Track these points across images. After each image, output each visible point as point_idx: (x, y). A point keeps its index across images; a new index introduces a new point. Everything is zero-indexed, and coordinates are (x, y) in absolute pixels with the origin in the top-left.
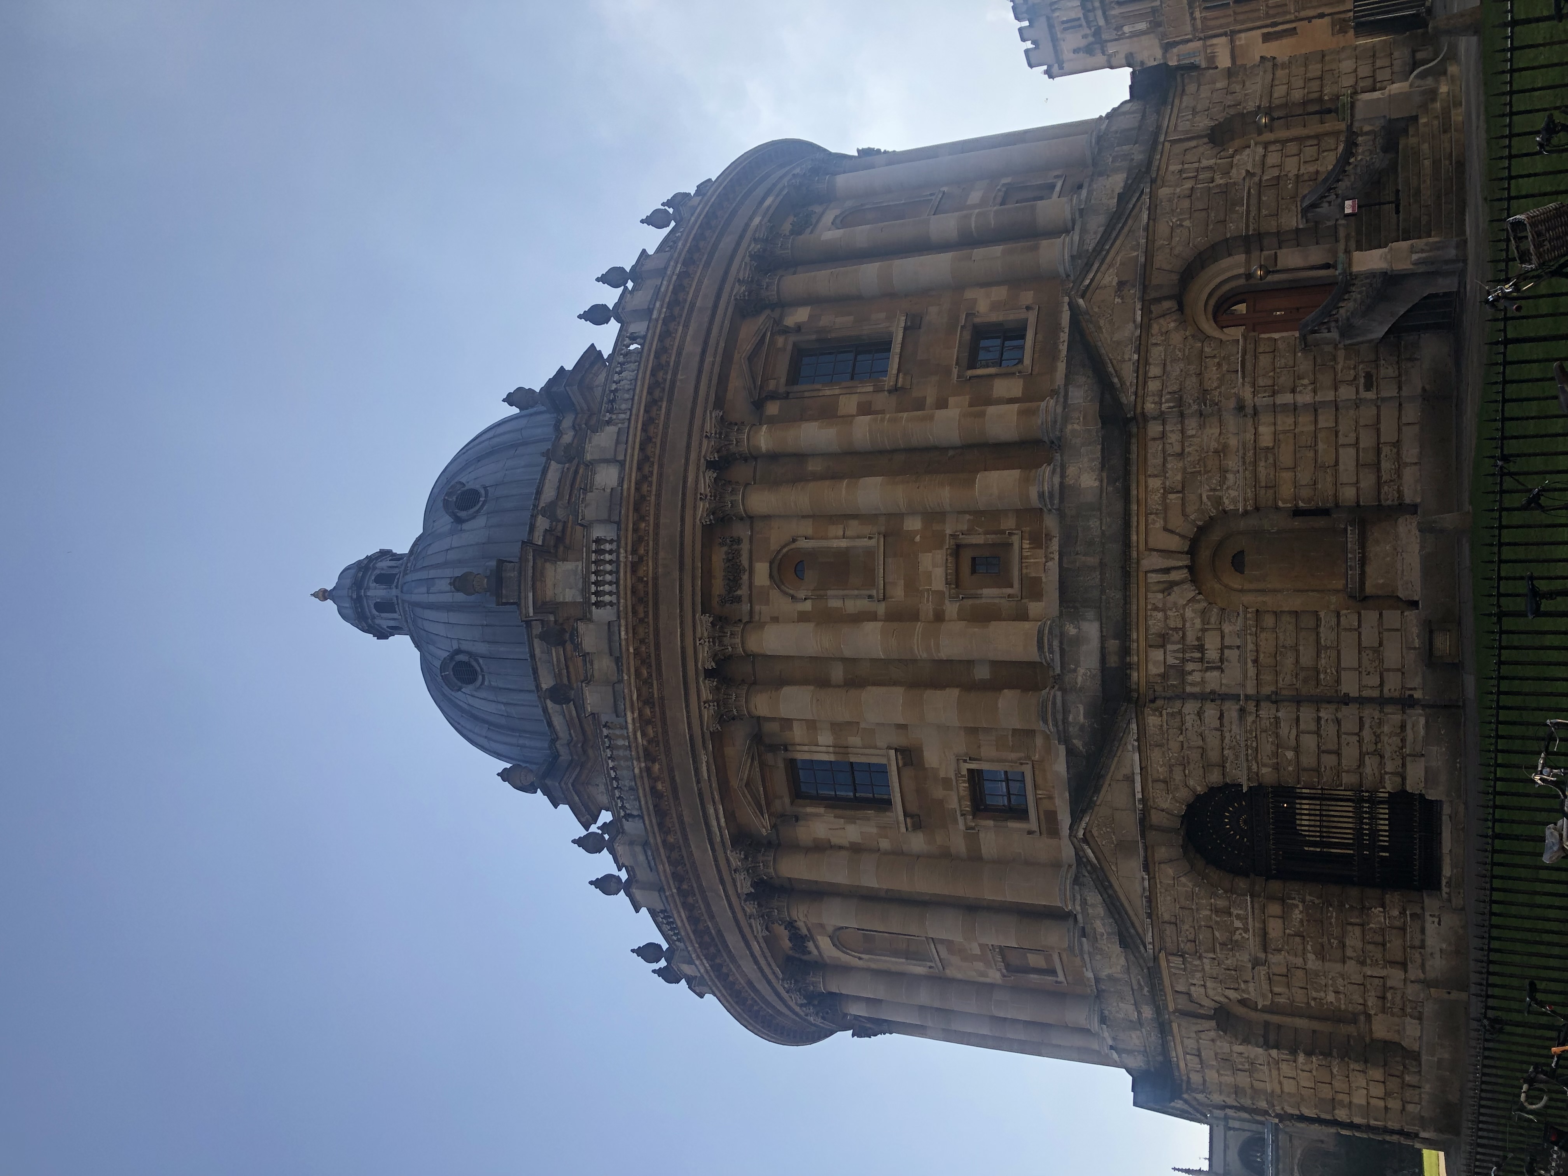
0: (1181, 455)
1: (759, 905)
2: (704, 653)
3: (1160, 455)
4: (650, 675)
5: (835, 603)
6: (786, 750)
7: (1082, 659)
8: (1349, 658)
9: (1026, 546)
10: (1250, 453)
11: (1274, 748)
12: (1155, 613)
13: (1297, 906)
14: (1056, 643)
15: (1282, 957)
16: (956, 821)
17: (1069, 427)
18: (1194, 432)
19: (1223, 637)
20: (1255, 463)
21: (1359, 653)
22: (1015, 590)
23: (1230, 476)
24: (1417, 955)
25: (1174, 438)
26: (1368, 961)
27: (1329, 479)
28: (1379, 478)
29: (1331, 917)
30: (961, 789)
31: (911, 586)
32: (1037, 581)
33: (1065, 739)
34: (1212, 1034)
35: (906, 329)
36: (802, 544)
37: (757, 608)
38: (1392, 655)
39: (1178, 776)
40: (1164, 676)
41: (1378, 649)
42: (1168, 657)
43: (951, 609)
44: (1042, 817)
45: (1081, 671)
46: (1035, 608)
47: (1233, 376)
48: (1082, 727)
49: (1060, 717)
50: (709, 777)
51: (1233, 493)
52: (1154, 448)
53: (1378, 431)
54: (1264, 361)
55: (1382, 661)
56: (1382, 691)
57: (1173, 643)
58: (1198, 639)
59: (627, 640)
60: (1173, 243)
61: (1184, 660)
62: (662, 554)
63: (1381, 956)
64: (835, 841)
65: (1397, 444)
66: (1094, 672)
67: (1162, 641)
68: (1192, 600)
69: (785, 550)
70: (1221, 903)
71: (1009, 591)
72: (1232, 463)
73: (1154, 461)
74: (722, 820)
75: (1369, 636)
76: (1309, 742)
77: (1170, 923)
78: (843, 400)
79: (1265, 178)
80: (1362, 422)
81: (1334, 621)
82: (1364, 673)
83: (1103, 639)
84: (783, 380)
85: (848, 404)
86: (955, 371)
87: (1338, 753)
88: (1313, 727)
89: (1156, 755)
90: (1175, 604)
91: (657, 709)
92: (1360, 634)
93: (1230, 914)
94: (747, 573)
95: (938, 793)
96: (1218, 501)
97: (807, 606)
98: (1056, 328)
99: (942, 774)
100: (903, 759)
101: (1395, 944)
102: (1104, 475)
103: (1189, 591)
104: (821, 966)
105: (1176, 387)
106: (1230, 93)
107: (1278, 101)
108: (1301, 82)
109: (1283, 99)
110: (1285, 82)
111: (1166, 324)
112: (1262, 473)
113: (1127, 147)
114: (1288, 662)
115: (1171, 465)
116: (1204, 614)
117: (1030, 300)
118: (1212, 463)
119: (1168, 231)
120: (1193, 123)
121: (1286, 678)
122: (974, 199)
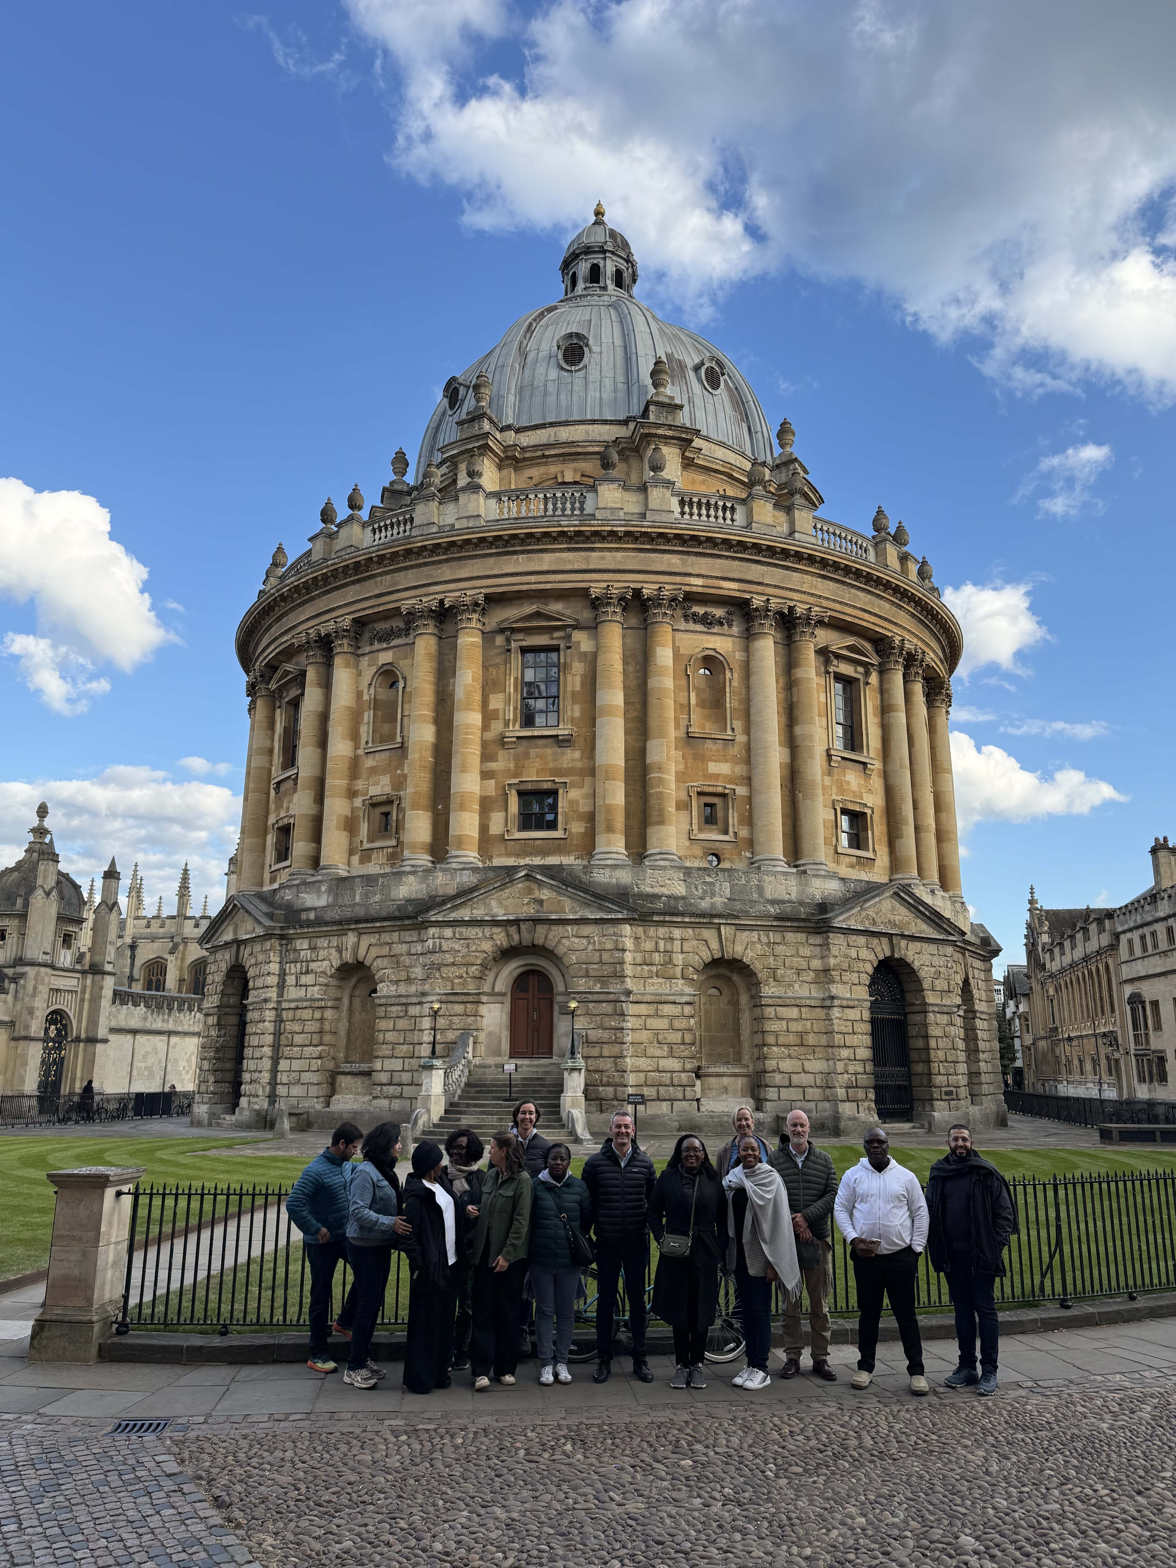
0: (409, 954)
2: (331, 626)
3: (410, 939)
4: (320, 586)
5: (365, 716)
7: (310, 896)
8: (296, 1065)
9: (390, 850)
10: (404, 1000)
11: (254, 1020)
14: (320, 878)
16: (277, 816)
17: (442, 874)
18: (421, 962)
19: (311, 986)
20: (400, 1004)
21: (298, 1071)
22: (366, 846)
23: (393, 988)
25: (419, 948)
27: (388, 1052)
28: (385, 1085)
30: (286, 819)
31: (373, 771)
32: (369, 860)
33: (282, 887)
35: (557, 736)
36: (401, 684)
37: (367, 658)
38: (297, 1091)
40: (295, 950)
41: (298, 1082)
42: (304, 952)
43: (358, 802)
46: (356, 859)
47: (449, 988)
48: (283, 898)
51: (385, 990)
53: (411, 1085)
54: (459, 1008)
55: (294, 1084)
56: (280, 1084)
58: (312, 970)
60: (572, 939)
61: (302, 962)
62: (388, 577)
64: (274, 735)
65: (401, 1097)
67: (312, 948)
68: (332, 966)
71: (365, 841)
72: (403, 989)
73: (408, 936)
75: (306, 1077)
78: (501, 696)
79: (624, 1005)
80: (415, 1074)
82: (288, 1074)
83: (315, 909)
84: (524, 644)
85: (496, 702)
86: (516, 781)
90: (331, 955)
95: (285, 803)
97: (366, 697)
98: (544, 853)
99: (291, 806)
100: (295, 778)
102: (403, 902)
103: (336, 963)
105: (445, 948)
106: (799, 972)
107: (769, 1012)
108: (800, 1029)
109: (773, 1015)
110: (804, 1016)
111: (500, 937)
112: (394, 1009)
113: (728, 893)
114: (297, 1028)
115: (405, 947)
116: (324, 972)
117: (574, 830)
118: (403, 975)
119: (585, 934)
120: (754, 943)
121: (289, 1026)
122: (714, 768)
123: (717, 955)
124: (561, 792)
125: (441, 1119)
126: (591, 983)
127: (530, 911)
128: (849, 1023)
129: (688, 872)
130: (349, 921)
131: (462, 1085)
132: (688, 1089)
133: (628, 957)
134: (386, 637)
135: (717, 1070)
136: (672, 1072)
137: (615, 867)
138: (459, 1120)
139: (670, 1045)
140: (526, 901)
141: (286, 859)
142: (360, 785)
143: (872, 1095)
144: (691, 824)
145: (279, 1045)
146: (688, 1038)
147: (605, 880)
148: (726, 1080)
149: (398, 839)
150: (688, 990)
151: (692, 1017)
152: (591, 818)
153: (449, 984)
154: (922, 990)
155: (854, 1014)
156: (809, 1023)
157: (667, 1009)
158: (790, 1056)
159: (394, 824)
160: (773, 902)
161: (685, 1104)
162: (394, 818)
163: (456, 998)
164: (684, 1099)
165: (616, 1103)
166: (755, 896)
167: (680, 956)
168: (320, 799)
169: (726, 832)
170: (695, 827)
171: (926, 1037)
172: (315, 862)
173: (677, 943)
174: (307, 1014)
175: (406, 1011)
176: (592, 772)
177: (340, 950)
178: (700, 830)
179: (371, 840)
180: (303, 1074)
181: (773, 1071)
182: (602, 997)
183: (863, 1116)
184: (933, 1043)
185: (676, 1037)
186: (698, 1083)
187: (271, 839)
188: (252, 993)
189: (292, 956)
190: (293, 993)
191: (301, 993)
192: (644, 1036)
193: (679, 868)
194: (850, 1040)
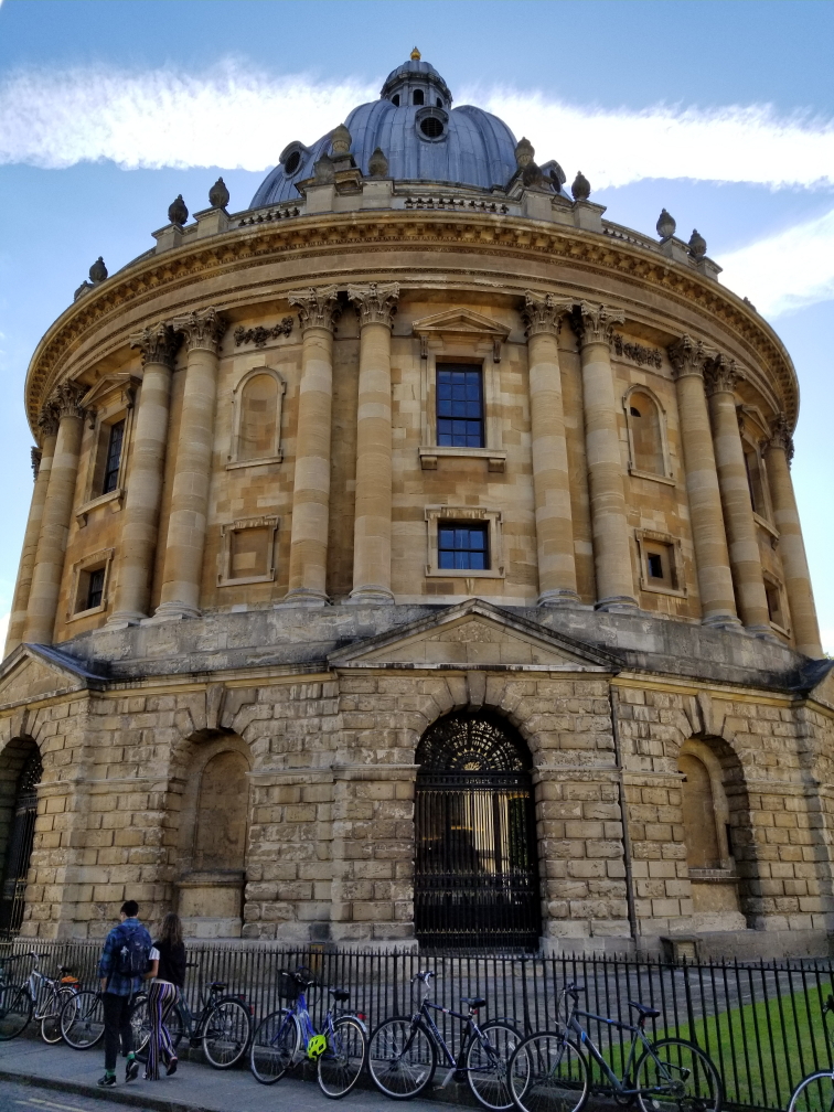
1: (329, 301)
2: (591, 309)
3: (771, 717)
4: (572, 256)
6: (497, 362)
7: (625, 633)
8: (658, 869)
9: (677, 601)
11: (582, 797)
12: (667, 699)
13: (409, 813)
15: (346, 796)
16: (434, 502)
19: (658, 757)
20: (776, 794)
21: (660, 878)
22: (647, 586)
23: (764, 773)
24: (361, 933)
25: (783, 729)
26: (349, 884)
29: (399, 846)
30: (470, 512)
32: (655, 605)
34: (186, 725)
36: (662, 418)
39: (542, 706)
40: (626, 702)
41: (665, 894)
44: (446, 581)
45: (614, 630)
50: (476, 284)
51: (754, 774)
52: (775, 713)
53: (806, 895)
55: (657, 898)
57: (650, 713)
58: (655, 735)
59: (609, 243)
61: (637, 721)
63: (359, 896)
64: (399, 388)
65: (799, 911)
66: (615, 642)
69: (656, 402)
70: (405, 738)
72: (773, 775)
73: (767, 712)
74: (429, 286)
75: (673, 887)
76: (594, 830)
77: (377, 688)
81: (679, 856)
82: (646, 882)
87: (586, 856)
88: (610, 833)
89: (561, 687)
90: (676, 718)
91: (540, 254)
92: (674, 878)
93: (391, 747)
94: (636, 365)
95: (463, 490)
96: (749, 763)
99: (481, 497)
100: (497, 465)
101: (375, 910)
103: (686, 731)
104: (219, 352)
190: (633, 762)
191: (646, 764)
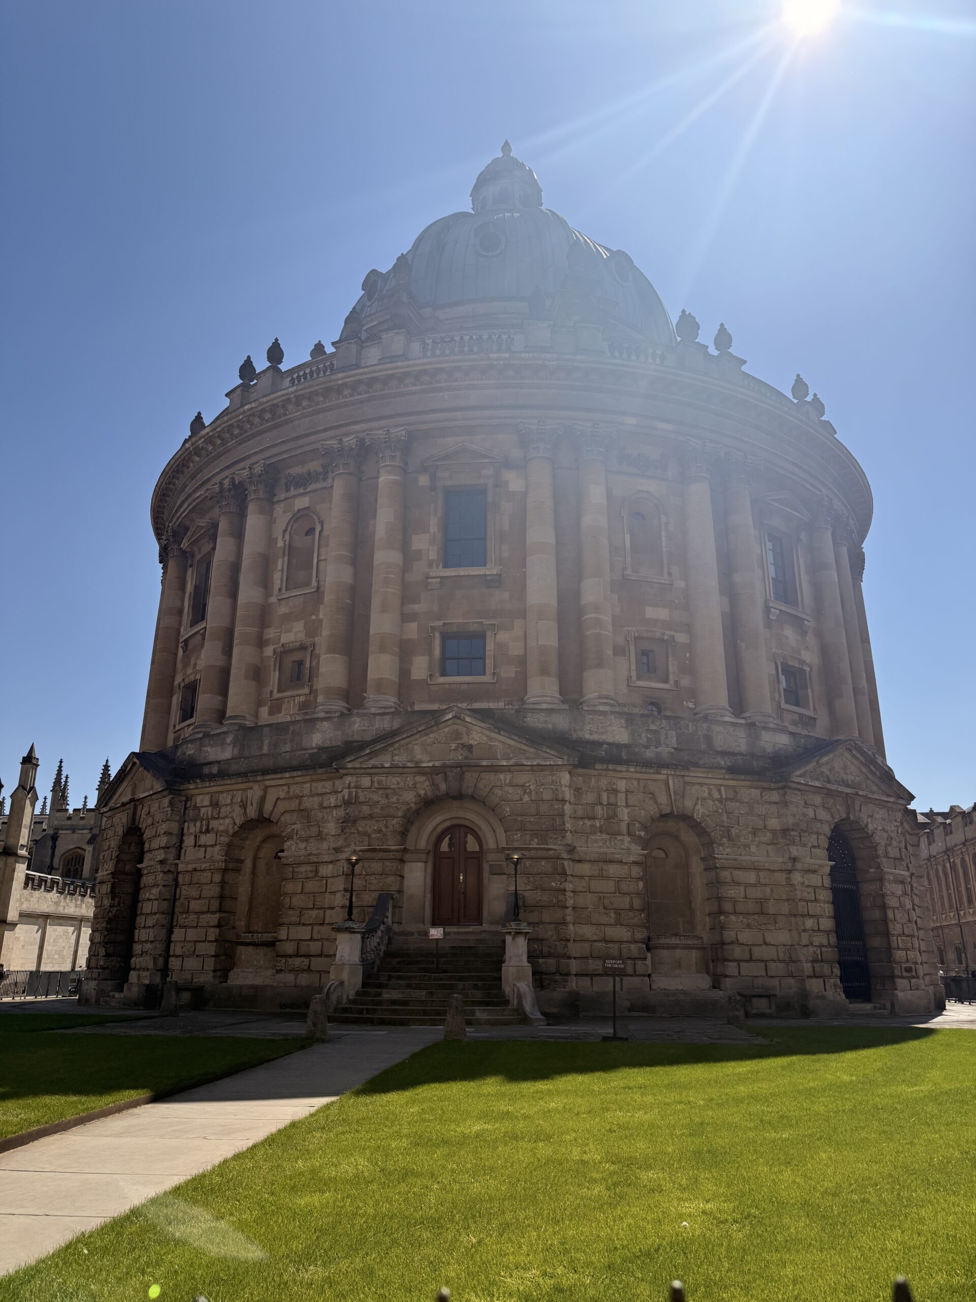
0: (322, 807)
2: (246, 473)
3: (324, 791)
5: (281, 563)
7: (213, 749)
8: (192, 934)
9: (302, 698)
10: (315, 860)
11: (150, 884)
12: (230, 797)
14: (225, 729)
16: (184, 674)
17: (358, 720)
18: (335, 815)
19: (212, 846)
20: (309, 863)
21: (194, 941)
22: (276, 695)
23: (302, 846)
25: (332, 800)
27: (295, 919)
28: (290, 956)
30: (192, 676)
31: (287, 618)
32: (280, 711)
33: (185, 742)
35: (486, 575)
36: (318, 529)
37: (282, 505)
38: (191, 964)
40: (194, 807)
41: (193, 954)
42: (205, 809)
43: (269, 651)
44: (179, 732)
45: (209, 749)
46: (264, 711)
47: (366, 843)
48: (185, 753)
49: (192, 738)
51: (293, 848)
52: (328, 786)
53: (320, 956)
54: (377, 866)
55: (188, 956)
56: (173, 956)
57: (212, 811)
58: (213, 828)
60: (507, 788)
62: (308, 420)
65: (309, 970)
67: (215, 804)
68: (235, 824)
69: (315, 517)
71: (275, 691)
72: (312, 846)
73: (320, 787)
75: (202, 948)
76: (149, 908)
78: (424, 536)
79: (566, 863)
80: (325, 943)
81: (212, 924)
82: (183, 944)
83: (218, 762)
84: (449, 483)
85: (418, 543)
86: (440, 623)
90: (233, 811)
92: (204, 941)
94: (304, 491)
95: (193, 660)
96: (290, 837)
97: (280, 544)
99: (198, 661)
100: (204, 632)
102: (315, 751)
103: (239, 821)
105: (362, 799)
106: (755, 832)
107: (725, 875)
108: (759, 895)
109: (729, 879)
110: (763, 881)
111: (424, 787)
112: (303, 869)
113: (674, 742)
114: (194, 893)
115: (316, 800)
116: (226, 831)
117: (503, 675)
118: (314, 831)
119: (520, 782)
120: (704, 799)
121: (185, 891)
122: (651, 613)
123: (667, 810)
124: (489, 634)
125: (357, 994)
126: (528, 838)
127: (459, 757)
128: (811, 890)
129: (630, 719)
130: (255, 772)
131: (382, 954)
132: (639, 962)
133: (568, 808)
134: (302, 481)
135: (668, 941)
136: (621, 942)
137: (550, 711)
138: (380, 994)
139: (618, 911)
140: (454, 746)
141: (192, 717)
142: (270, 633)
143: (837, 971)
144: (630, 670)
145: (173, 913)
146: (637, 903)
147: (540, 726)
148: (678, 953)
149: (311, 687)
150: (636, 849)
151: (640, 879)
152: (522, 661)
153: (366, 839)
154: (878, 857)
155: (815, 880)
156: (768, 889)
157: (612, 869)
158: (749, 926)
159: (307, 672)
160: (724, 753)
161: (636, 980)
162: (308, 665)
163: (374, 855)
164: (635, 974)
165: (558, 977)
166: (703, 747)
167: (626, 811)
168: (228, 651)
169: (666, 681)
170: (634, 674)
171: (884, 907)
172: (221, 715)
173: (621, 796)
174: (205, 877)
175: (317, 872)
176: (523, 614)
177: (244, 806)
178: (639, 678)
179: (280, 690)
180: (198, 945)
181: (732, 943)
182: (540, 854)
183: (830, 994)
184: (890, 914)
185: (625, 902)
186: (649, 955)
187: (176, 700)
188: (147, 856)
189: (191, 813)
190: (190, 854)
191: (201, 853)
192: (588, 900)
193: (620, 713)
194: (814, 909)
